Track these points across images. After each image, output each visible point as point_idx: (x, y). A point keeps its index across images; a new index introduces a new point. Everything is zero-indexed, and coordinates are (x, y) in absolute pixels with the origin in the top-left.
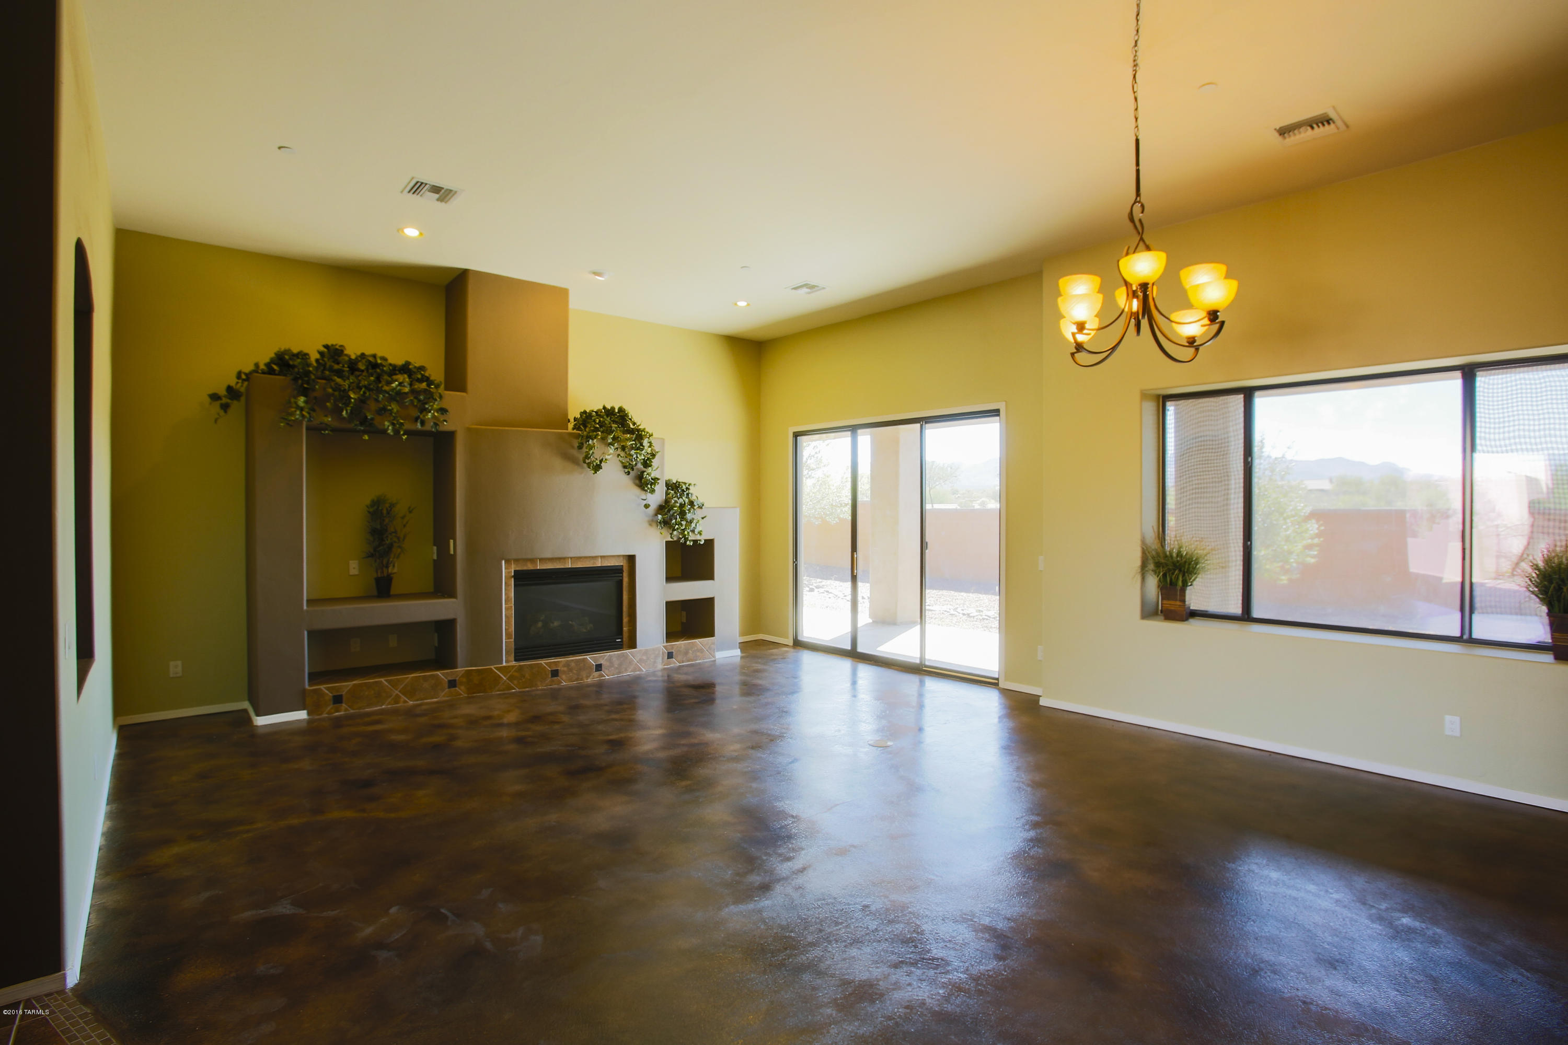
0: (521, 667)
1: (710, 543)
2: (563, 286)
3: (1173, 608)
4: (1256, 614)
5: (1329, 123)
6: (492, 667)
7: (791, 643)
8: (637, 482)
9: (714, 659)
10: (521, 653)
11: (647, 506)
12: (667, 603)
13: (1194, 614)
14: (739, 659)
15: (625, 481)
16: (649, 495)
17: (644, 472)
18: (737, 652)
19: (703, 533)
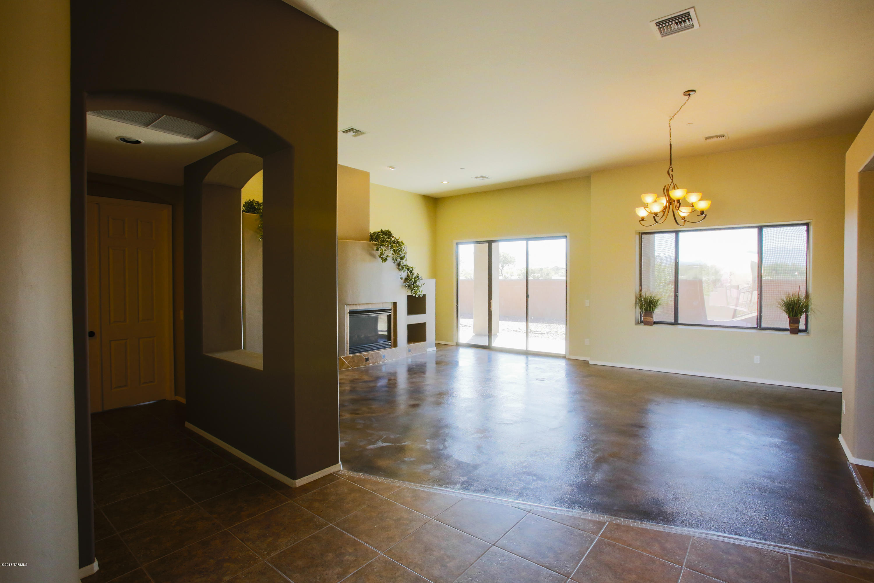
0: (353, 357)
1: (424, 296)
2: (367, 171)
3: (648, 320)
4: (679, 322)
5: (723, 137)
6: (341, 357)
7: (455, 344)
8: (397, 267)
9: (426, 352)
10: (352, 350)
11: (401, 278)
12: (408, 325)
13: (655, 323)
14: (435, 351)
15: (394, 266)
16: (402, 273)
17: (401, 262)
18: (434, 349)
19: (423, 291)
